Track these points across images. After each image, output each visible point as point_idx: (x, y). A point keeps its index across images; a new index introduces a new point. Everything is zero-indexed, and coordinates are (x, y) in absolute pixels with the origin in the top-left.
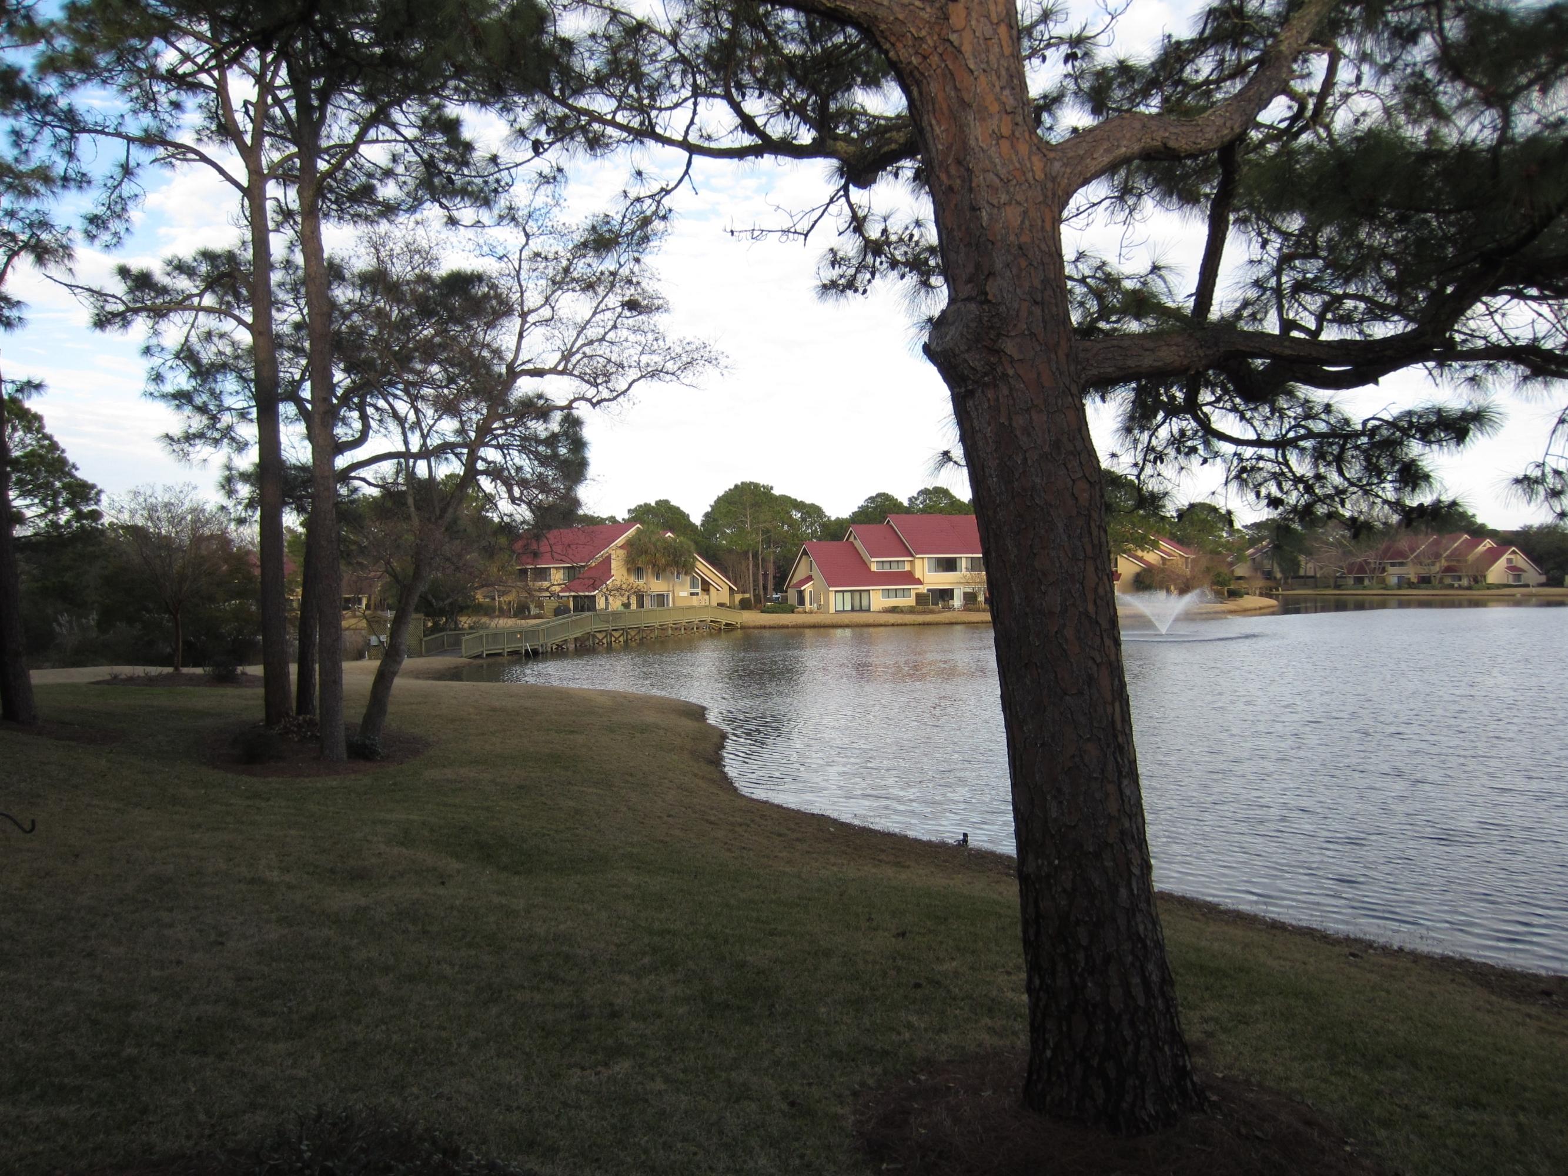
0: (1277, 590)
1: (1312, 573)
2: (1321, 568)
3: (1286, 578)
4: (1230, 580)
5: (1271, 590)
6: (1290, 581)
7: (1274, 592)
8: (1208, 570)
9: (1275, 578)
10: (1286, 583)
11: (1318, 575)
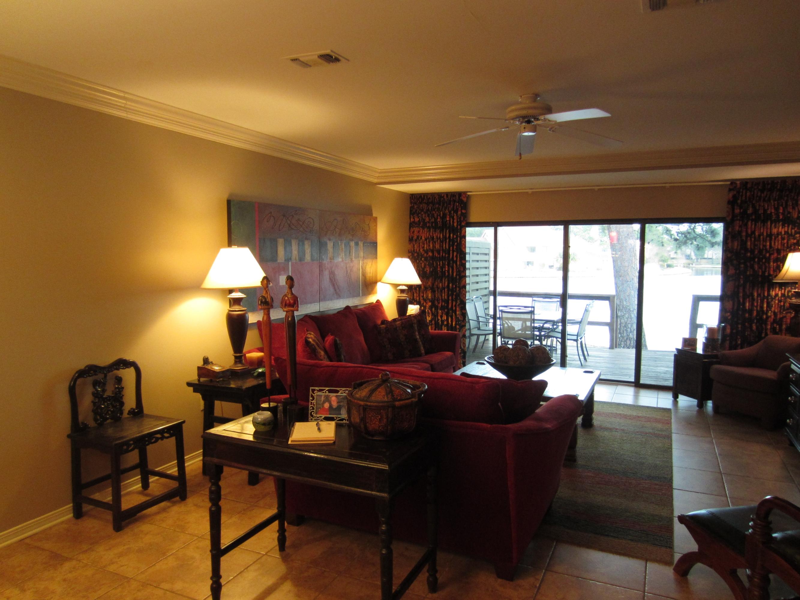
0: (692, 264)
1: (711, 257)
2: (716, 254)
3: (697, 259)
4: (667, 260)
5: (689, 265)
6: (699, 260)
7: (691, 266)
8: (657, 254)
9: (692, 259)
10: (697, 261)
11: (714, 258)
